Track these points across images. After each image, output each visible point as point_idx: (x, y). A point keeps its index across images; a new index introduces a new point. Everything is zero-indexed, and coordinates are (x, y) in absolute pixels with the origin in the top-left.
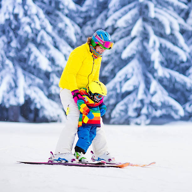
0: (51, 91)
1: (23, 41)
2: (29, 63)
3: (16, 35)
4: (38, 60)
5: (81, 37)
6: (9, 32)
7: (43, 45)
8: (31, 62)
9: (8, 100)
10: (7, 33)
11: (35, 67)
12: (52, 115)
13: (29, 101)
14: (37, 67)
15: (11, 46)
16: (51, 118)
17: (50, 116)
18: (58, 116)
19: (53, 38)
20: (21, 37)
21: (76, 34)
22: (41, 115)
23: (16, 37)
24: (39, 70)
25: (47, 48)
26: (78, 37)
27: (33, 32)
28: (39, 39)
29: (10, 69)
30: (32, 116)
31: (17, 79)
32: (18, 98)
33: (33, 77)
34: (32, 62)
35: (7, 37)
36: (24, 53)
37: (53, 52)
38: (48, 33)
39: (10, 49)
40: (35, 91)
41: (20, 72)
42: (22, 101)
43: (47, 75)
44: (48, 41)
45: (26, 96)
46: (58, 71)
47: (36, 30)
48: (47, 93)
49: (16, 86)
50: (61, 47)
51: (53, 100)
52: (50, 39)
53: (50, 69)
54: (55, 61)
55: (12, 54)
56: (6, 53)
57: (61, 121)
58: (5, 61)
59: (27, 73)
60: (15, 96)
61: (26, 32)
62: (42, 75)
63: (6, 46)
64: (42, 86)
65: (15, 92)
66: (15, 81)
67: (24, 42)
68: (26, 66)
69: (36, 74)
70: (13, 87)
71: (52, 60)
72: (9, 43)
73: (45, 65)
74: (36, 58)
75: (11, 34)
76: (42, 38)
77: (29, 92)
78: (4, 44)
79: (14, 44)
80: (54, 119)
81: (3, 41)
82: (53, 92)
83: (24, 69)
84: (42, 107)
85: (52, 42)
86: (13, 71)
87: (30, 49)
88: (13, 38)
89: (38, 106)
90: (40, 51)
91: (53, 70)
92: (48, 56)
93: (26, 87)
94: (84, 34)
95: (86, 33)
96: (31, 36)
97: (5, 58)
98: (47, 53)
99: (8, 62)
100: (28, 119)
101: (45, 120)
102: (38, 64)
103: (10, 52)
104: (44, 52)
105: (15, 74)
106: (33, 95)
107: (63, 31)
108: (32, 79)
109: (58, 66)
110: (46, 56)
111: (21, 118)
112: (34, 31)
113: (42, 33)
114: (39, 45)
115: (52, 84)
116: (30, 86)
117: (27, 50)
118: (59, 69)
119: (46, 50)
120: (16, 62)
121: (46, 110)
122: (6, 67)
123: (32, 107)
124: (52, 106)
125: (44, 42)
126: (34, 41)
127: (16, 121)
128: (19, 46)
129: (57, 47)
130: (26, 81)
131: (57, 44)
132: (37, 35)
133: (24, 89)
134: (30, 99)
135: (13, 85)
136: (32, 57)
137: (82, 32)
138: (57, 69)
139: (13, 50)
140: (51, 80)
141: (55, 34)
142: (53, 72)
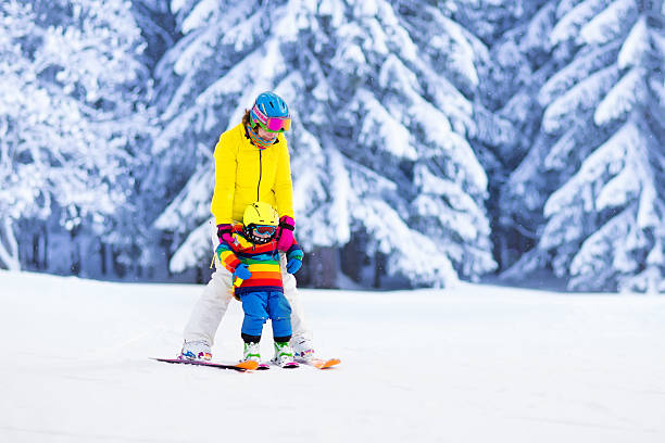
0: (416, 209)
1: (344, 84)
2: (361, 139)
3: (327, 70)
4: (383, 131)
5: (491, 71)
6: (308, 62)
7: (395, 92)
8: (365, 137)
9: (310, 233)
10: (303, 66)
11: (374, 149)
12: (420, 270)
13: (360, 236)
14: (381, 147)
15: (313, 98)
16: (419, 276)
17: (415, 272)
18: (436, 271)
19: (419, 75)
20: (339, 73)
21: (479, 63)
22: (392, 270)
23: (326, 75)
24: (386, 157)
25: (404, 100)
26: (482, 70)
27: (367, 61)
28: (383, 80)
29: (313, 155)
30: (368, 272)
31: (332, 178)
32: (335, 227)
33: (370, 173)
34: (367, 135)
35: (305, 75)
36: (347, 116)
37: (421, 110)
38: (406, 63)
39: (312, 104)
40: (376, 212)
41: (338, 161)
42: (344, 235)
43: (406, 169)
44: (407, 82)
45: (353, 222)
46: (434, 159)
47: (376, 54)
48: (406, 215)
49: (329, 199)
50: (440, 96)
51: (422, 231)
52: (413, 77)
53: (412, 155)
54: (427, 131)
55: (317, 118)
56: (301, 115)
57: (442, 287)
58: (300, 135)
59: (354, 165)
60: (327, 223)
61: (350, 61)
62: (393, 171)
63: (301, 98)
64: (394, 196)
65: (326, 212)
66: (326, 187)
67: (346, 89)
68: (352, 146)
69: (377, 166)
70: (322, 201)
71: (417, 131)
72: (309, 89)
73: (399, 144)
74: (377, 125)
75: (315, 67)
76: (392, 75)
77: (360, 213)
78: (297, 94)
79: (322, 92)
80: (425, 279)
81: (294, 85)
82: (422, 211)
83: (347, 154)
84: (394, 250)
85: (418, 86)
86: (320, 160)
87: (361, 105)
88: (320, 76)
89: (385, 248)
90: (387, 109)
91: (421, 154)
92: (407, 121)
93: (354, 199)
94: (497, 63)
95: (504, 60)
96: (364, 70)
97: (300, 127)
98: (405, 113)
99: (307, 137)
100: (358, 282)
101: (403, 283)
102: (383, 141)
103: (311, 112)
104: (397, 110)
105: (326, 168)
106: (371, 222)
107: (446, 56)
108: (367, 179)
109: (433, 145)
110: (402, 123)
111: (342, 279)
112: (373, 59)
113: (392, 61)
114: (385, 94)
115: (419, 190)
116: (363, 196)
117: (354, 106)
118: (437, 152)
119: (401, 107)
120: (327, 138)
121: (406, 257)
122: (301, 150)
123: (371, 251)
124: (420, 247)
125: (396, 85)
126: (371, 83)
127: (329, 286)
128: (334, 98)
129: (429, 98)
130: (352, 185)
131: (430, 91)
132: (378, 68)
133: (349, 203)
134: (363, 229)
135: (322, 195)
136: (368, 125)
137: (493, 58)
138: (430, 153)
139: (320, 108)
140: (417, 181)
141: (423, 65)
142: (420, 161)
